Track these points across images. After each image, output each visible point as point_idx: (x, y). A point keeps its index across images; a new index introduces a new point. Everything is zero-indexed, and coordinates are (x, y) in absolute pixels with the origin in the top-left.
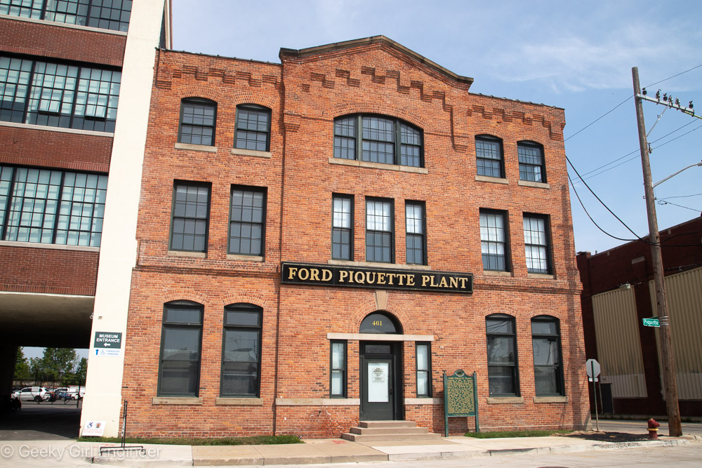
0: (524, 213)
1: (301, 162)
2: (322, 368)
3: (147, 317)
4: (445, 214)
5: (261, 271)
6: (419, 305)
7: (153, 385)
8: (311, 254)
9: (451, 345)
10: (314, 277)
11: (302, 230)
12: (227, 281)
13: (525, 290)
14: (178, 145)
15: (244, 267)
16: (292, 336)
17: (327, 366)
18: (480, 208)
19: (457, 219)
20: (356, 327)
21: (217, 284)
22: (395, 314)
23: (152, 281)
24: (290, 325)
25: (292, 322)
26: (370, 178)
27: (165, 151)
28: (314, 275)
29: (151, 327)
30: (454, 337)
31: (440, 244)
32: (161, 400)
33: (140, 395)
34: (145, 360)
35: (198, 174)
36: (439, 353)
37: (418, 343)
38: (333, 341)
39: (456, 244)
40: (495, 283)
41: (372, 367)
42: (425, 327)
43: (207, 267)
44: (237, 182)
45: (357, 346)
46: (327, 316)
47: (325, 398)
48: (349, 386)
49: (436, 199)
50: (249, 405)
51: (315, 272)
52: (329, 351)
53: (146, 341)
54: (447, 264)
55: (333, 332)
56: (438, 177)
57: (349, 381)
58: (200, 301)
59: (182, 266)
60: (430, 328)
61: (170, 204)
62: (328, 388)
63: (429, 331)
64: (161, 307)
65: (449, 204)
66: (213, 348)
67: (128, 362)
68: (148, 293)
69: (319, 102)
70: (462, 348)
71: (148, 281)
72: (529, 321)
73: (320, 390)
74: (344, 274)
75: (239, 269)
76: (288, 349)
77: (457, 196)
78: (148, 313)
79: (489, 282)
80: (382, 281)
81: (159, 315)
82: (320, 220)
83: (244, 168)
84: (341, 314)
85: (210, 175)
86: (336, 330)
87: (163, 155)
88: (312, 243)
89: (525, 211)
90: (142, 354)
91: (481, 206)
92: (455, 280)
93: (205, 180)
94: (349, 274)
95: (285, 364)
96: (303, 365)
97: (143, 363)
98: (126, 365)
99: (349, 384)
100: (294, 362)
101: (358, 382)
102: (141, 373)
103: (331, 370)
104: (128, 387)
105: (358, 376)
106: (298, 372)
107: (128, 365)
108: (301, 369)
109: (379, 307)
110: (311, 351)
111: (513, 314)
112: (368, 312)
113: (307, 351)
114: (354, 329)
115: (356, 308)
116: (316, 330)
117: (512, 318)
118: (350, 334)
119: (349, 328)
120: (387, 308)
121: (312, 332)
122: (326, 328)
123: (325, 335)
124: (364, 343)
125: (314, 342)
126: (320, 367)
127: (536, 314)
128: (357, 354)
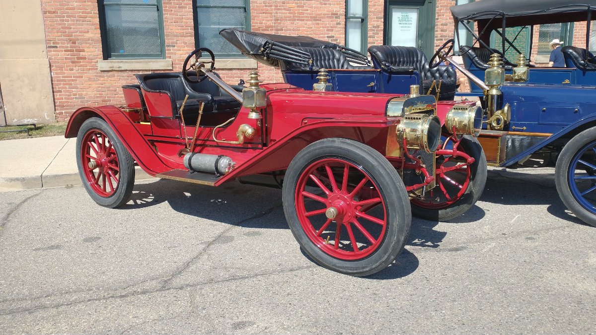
2: (335, 15)
7: (96, 42)
17: (342, 11)
32: (111, 65)
33: (78, 58)
34: (75, 4)
41: (397, 16)
48: (369, 40)
50: (238, 69)
57: (370, 33)
67: (48, 8)
95: (285, 9)
96: (309, 11)
97: (74, 9)
98: (45, 13)
99: (370, 37)
100: (298, 7)
101: (381, 34)
102: (73, 24)
103: (347, 17)
104: (56, 47)
105: (382, 27)
106: (303, 20)
107: (50, 12)
108: (306, 17)
126: (333, 14)
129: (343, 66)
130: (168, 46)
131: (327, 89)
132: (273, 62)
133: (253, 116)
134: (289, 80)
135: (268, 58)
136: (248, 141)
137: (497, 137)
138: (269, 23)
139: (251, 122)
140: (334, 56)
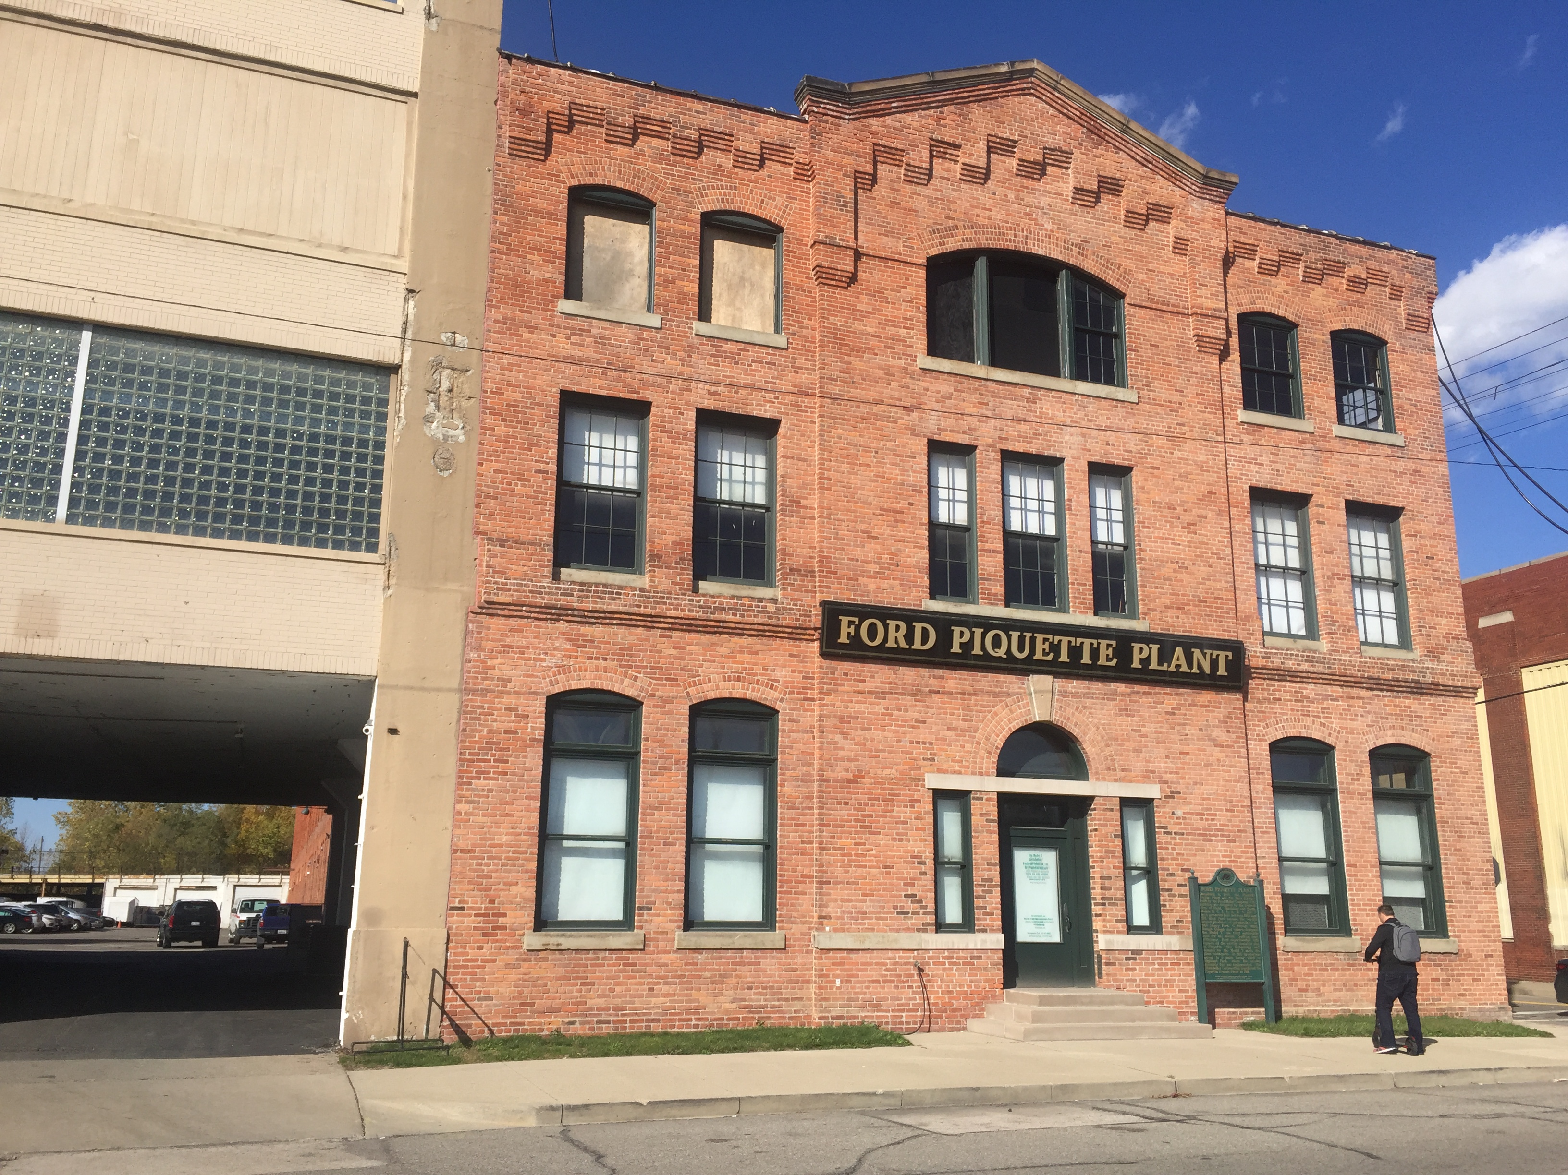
0: (1348, 503)
1: (856, 362)
2: (918, 859)
3: (506, 732)
4: (1177, 498)
5: (774, 621)
6: (1125, 711)
7: (526, 900)
8: (885, 584)
9: (1199, 809)
10: (897, 642)
11: (864, 527)
12: (695, 643)
13: (1356, 683)
14: (567, 306)
15: (734, 610)
16: (849, 781)
17: (930, 852)
18: (1250, 487)
19: (1204, 513)
20: (991, 762)
21: (674, 652)
22: (1075, 731)
23: (517, 640)
24: (841, 753)
25: (848, 748)
26: (1011, 407)
27: (537, 317)
28: (896, 634)
29: (517, 757)
30: (1205, 790)
31: (1168, 570)
32: (545, 940)
33: (494, 928)
34: (505, 839)
35: (618, 379)
36: (1173, 828)
37: (1126, 802)
38: (940, 795)
39: (1203, 570)
40: (1290, 664)
41: (1021, 857)
42: (1138, 766)
43: (649, 611)
44: (709, 404)
45: (992, 807)
46: (923, 734)
47: (925, 931)
48: (977, 902)
49: (1157, 463)
50: (753, 950)
51: (898, 628)
52: (930, 819)
53: (507, 792)
54: (1183, 619)
55: (940, 771)
56: (1159, 409)
57: (978, 891)
58: (630, 692)
59: (591, 607)
60: (1151, 766)
61: (553, 452)
62: (931, 907)
63: (1147, 776)
64: (539, 706)
65: (1184, 476)
66: (668, 809)
67: (462, 845)
68: (507, 672)
69: (893, 216)
70: (1222, 818)
71: (508, 641)
72: (1365, 757)
73: (915, 913)
74: (962, 633)
75: (723, 616)
76: (842, 813)
77: (1203, 458)
78: (508, 722)
79: (1277, 662)
80: (1045, 654)
81: (537, 727)
82: (903, 504)
83: (726, 371)
84: (955, 729)
85: (645, 385)
86: (945, 766)
87: (532, 329)
88: (885, 558)
89: (1350, 498)
90: (497, 824)
91: (1254, 483)
92: (1204, 655)
93: (634, 396)
94: (972, 633)
95: (835, 849)
96: (874, 852)
97: (501, 846)
98: (455, 851)
99: (978, 897)
100: (856, 844)
101: (997, 892)
102: (496, 871)
103: (937, 862)
104: (462, 909)
105: (997, 880)
106: (865, 867)
107: (462, 851)
108: (870, 861)
109: (1038, 715)
110: (891, 817)
111: (1329, 741)
112: (1016, 725)
113: (882, 816)
114: (985, 765)
115: (989, 716)
116: (902, 767)
117: (1328, 749)
118: (978, 777)
119: (975, 762)
120: (1057, 719)
121: (893, 771)
122: (922, 762)
123: (920, 780)
124: (1004, 798)
125: (898, 795)
126: (913, 857)
127: (1380, 743)
128: (994, 826)
130: (640, 908)
138: (806, 872)
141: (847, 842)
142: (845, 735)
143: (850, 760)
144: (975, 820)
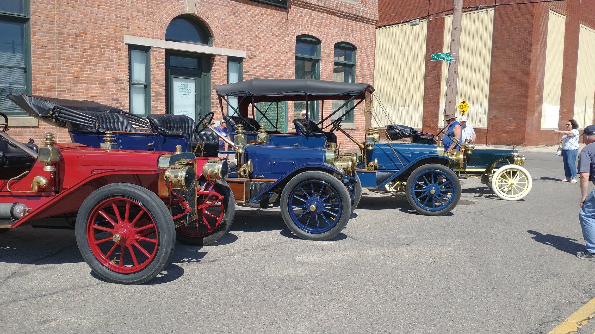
2: (120, 81)
6: (233, 13)
9: (263, 64)
16: (77, 35)
17: (126, 77)
20: (162, 33)
22: (208, 21)
24: (72, 19)
25: (76, 16)
30: (267, 55)
36: (251, 73)
37: (231, 59)
38: (132, 47)
41: (177, 84)
42: (237, 41)
45: (162, 56)
46: (123, 12)
52: (127, 60)
55: (133, 34)
57: (153, 98)
60: (243, 42)
62: (127, 106)
63: (242, 46)
72: (333, 46)
76: (73, 53)
84: (142, 12)
86: (136, 32)
95: (69, 73)
96: (93, 76)
99: (154, 101)
100: (81, 71)
101: (163, 99)
103: (131, 83)
105: (164, 93)
106: (88, 83)
108: (91, 80)
109: (189, 10)
110: (104, 57)
111: (320, 38)
112: (176, 14)
113: (98, 56)
114: (158, 34)
115: (162, 7)
116: (110, 30)
117: (318, 42)
118: (154, 40)
119: (153, 32)
120: (198, 13)
121: (105, 32)
122: (123, 29)
123: (121, 38)
124: (169, 53)
125: (107, 46)
126: (117, 80)
127: (339, 40)
128: (163, 66)
129: (126, 128)
131: (112, 147)
132: (62, 124)
133: (48, 168)
134: (76, 139)
135: (57, 120)
136: (42, 190)
137: (242, 182)
138: (51, 84)
139: (45, 174)
140: (118, 120)
141: (75, 69)
142: (75, 8)
143: (78, 23)
144: (153, 62)
